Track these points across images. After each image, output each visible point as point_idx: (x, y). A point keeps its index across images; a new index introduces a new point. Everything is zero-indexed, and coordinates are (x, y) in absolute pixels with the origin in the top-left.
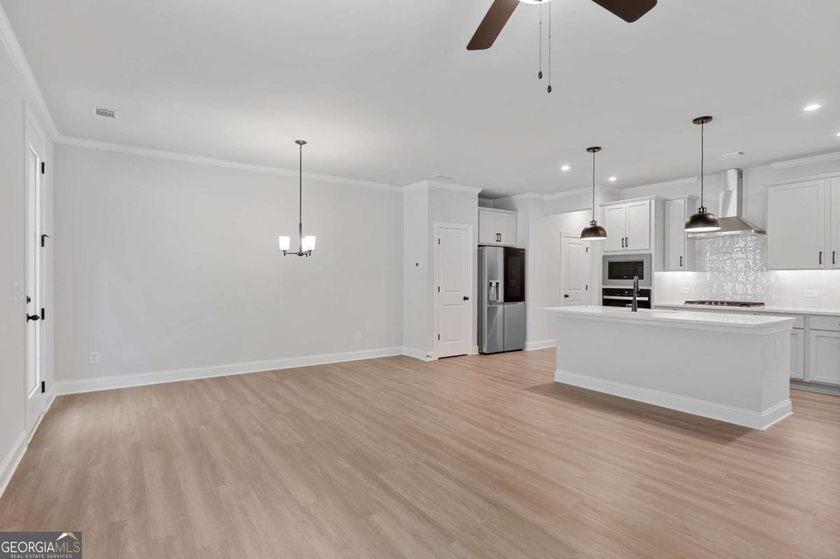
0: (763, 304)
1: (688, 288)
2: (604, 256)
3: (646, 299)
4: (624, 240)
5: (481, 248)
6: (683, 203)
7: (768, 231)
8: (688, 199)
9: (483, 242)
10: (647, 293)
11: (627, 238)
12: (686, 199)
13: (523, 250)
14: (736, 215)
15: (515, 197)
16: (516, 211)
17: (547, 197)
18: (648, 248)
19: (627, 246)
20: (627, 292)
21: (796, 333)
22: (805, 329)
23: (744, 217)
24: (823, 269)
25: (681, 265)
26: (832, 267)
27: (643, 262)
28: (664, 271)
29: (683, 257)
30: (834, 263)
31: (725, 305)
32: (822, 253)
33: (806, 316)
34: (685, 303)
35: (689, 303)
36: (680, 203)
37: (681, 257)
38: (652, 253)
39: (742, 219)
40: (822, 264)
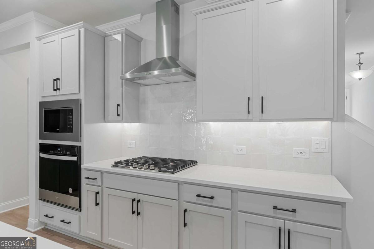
0: (194, 163)
1: (135, 142)
2: (40, 103)
3: (75, 159)
6: (121, 40)
8: (126, 35)
10: (76, 151)
11: (58, 79)
12: (124, 34)
14: (170, 55)
18: (77, 92)
19: (58, 89)
20: (59, 149)
21: (224, 217)
22: (232, 210)
23: (180, 60)
24: (251, 121)
25: (118, 115)
26: (260, 118)
27: (72, 110)
28: (105, 122)
29: (121, 105)
30: (262, 112)
31: (151, 168)
32: (250, 99)
33: (233, 191)
34: (114, 164)
35: (117, 164)
36: (117, 39)
37: (118, 105)
38: (81, 98)
39: (178, 62)
40: (251, 114)
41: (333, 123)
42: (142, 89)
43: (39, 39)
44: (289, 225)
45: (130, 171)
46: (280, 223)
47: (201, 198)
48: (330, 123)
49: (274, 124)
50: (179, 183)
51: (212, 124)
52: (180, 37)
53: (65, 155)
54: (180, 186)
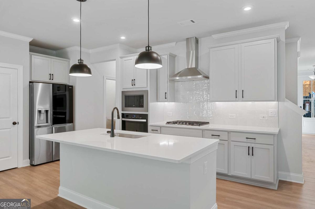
0: (208, 123)
1: (172, 113)
2: (122, 91)
3: (145, 120)
4: (133, 81)
5: (31, 84)
6: (167, 58)
7: (210, 77)
8: (169, 55)
9: (34, 79)
10: (145, 117)
11: (134, 80)
13: (72, 86)
14: (194, 67)
15: (69, 49)
16: (69, 59)
17: (91, 51)
18: (146, 86)
19: (134, 85)
20: (135, 116)
21: (224, 144)
22: (228, 141)
23: (199, 68)
24: (238, 101)
25: (166, 98)
26: (242, 100)
27: (143, 96)
28: (157, 102)
29: (167, 93)
30: (243, 97)
31: (187, 124)
32: (237, 91)
33: (229, 132)
34: (166, 123)
35: (168, 123)
36: (165, 58)
37: (166, 93)
38: (148, 90)
39: (197, 69)
40: (237, 98)
41: (279, 102)
42: (176, 83)
43: (121, 58)
44: (253, 145)
45: (176, 125)
46: (249, 145)
47: (214, 136)
48: (278, 102)
49: (250, 103)
50: (203, 130)
51: (217, 103)
52: (199, 56)
53: (139, 119)
54: (203, 132)
